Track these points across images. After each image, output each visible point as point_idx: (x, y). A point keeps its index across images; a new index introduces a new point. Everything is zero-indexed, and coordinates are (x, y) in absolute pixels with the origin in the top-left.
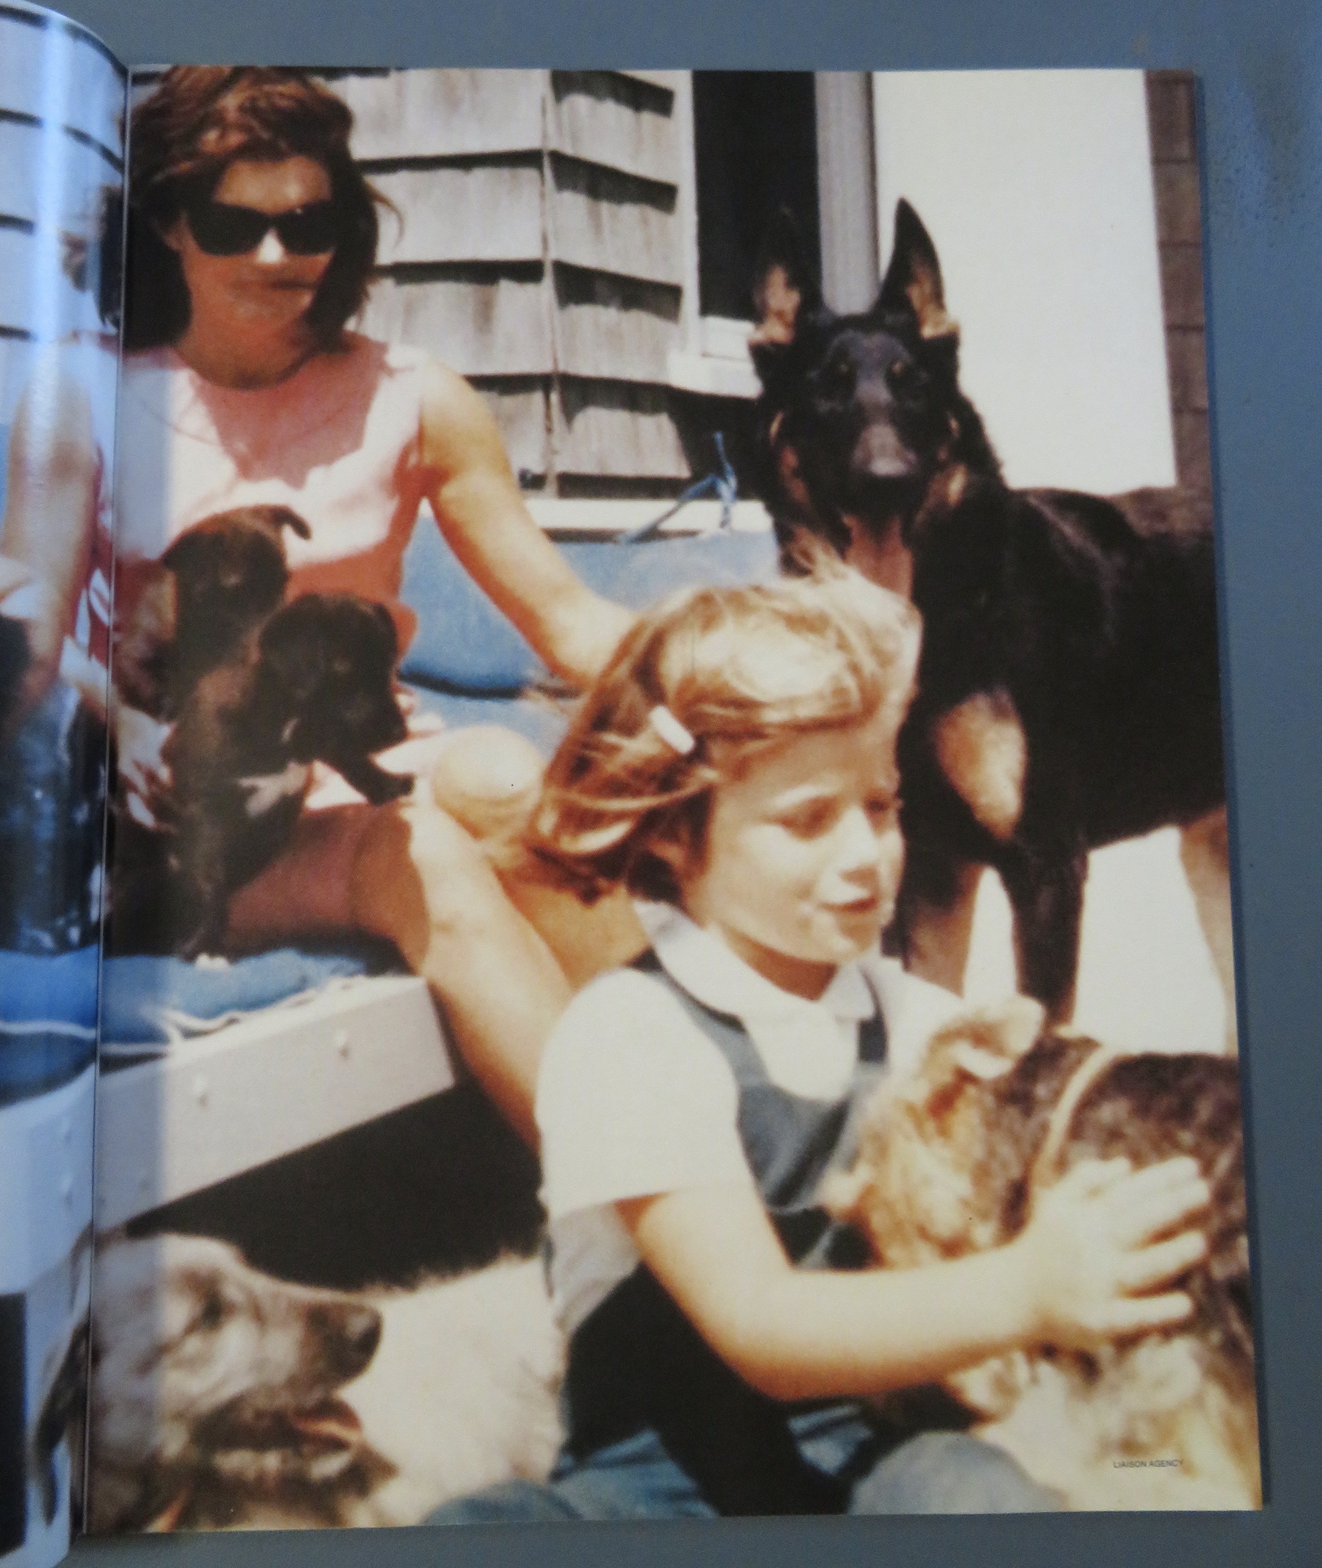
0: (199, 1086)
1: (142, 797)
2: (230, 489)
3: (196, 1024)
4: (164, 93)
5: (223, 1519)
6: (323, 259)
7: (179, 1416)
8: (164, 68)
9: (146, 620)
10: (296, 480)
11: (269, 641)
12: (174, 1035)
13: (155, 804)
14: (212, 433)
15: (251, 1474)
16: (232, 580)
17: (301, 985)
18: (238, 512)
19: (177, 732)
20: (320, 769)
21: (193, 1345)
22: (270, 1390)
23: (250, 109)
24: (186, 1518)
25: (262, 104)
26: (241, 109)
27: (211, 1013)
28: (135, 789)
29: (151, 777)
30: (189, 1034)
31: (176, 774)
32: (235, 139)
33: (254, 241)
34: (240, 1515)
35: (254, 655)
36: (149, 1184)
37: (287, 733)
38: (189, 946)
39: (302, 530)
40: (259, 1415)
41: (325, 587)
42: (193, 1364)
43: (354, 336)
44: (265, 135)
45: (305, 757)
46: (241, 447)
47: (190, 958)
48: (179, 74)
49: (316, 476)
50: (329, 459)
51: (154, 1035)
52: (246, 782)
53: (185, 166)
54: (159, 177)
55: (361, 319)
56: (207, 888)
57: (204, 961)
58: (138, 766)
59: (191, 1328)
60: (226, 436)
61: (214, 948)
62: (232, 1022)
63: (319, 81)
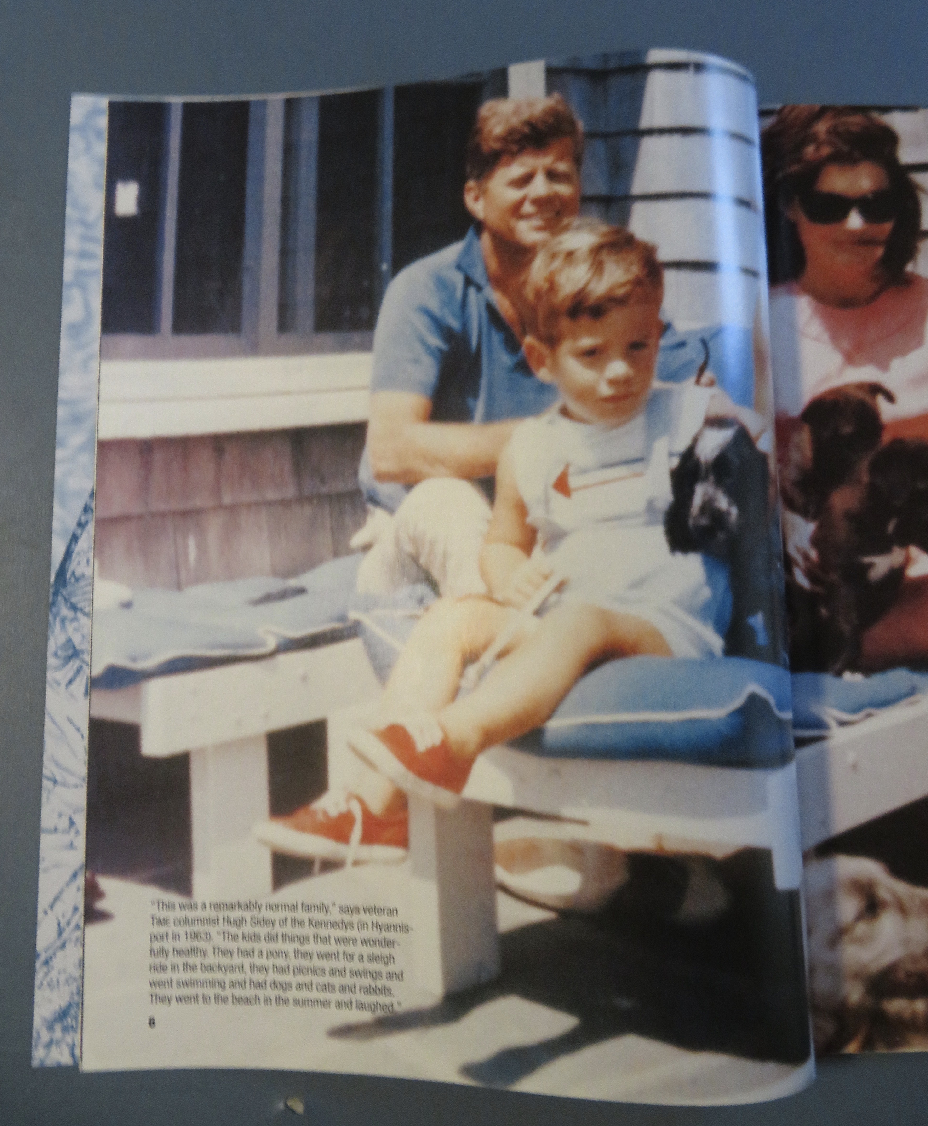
0: (851, 757)
1: (801, 569)
2: (840, 372)
3: (846, 717)
4: (780, 122)
5: (892, 1044)
6: (888, 227)
7: (857, 976)
8: (778, 106)
9: (795, 456)
10: (884, 366)
11: (874, 469)
12: (833, 724)
13: (809, 574)
14: (826, 336)
15: (907, 1014)
16: (847, 430)
17: (912, 692)
18: (847, 386)
19: (820, 528)
20: (914, 551)
21: (861, 928)
22: (913, 959)
23: (833, 132)
24: (868, 1044)
25: (841, 129)
26: (829, 132)
27: (856, 709)
28: (797, 564)
29: (806, 557)
30: (842, 724)
31: (822, 553)
32: (826, 151)
33: (843, 215)
34: (903, 1042)
35: (866, 478)
36: (825, 822)
37: (891, 527)
38: (838, 666)
39: (890, 398)
40: (909, 975)
41: (908, 434)
42: (861, 941)
43: (912, 274)
44: (845, 148)
45: (904, 544)
46: (846, 344)
47: (839, 674)
48: (787, 111)
49: (896, 364)
50: (903, 352)
51: (820, 724)
52: (867, 560)
53: (795, 168)
54: (780, 175)
55: (915, 265)
56: (846, 628)
57: (848, 676)
58: (798, 549)
59: (860, 917)
60: (835, 338)
61: (854, 668)
62: (869, 715)
63: (875, 115)
